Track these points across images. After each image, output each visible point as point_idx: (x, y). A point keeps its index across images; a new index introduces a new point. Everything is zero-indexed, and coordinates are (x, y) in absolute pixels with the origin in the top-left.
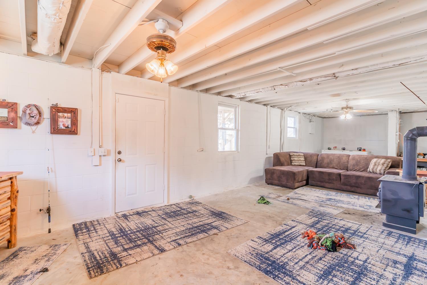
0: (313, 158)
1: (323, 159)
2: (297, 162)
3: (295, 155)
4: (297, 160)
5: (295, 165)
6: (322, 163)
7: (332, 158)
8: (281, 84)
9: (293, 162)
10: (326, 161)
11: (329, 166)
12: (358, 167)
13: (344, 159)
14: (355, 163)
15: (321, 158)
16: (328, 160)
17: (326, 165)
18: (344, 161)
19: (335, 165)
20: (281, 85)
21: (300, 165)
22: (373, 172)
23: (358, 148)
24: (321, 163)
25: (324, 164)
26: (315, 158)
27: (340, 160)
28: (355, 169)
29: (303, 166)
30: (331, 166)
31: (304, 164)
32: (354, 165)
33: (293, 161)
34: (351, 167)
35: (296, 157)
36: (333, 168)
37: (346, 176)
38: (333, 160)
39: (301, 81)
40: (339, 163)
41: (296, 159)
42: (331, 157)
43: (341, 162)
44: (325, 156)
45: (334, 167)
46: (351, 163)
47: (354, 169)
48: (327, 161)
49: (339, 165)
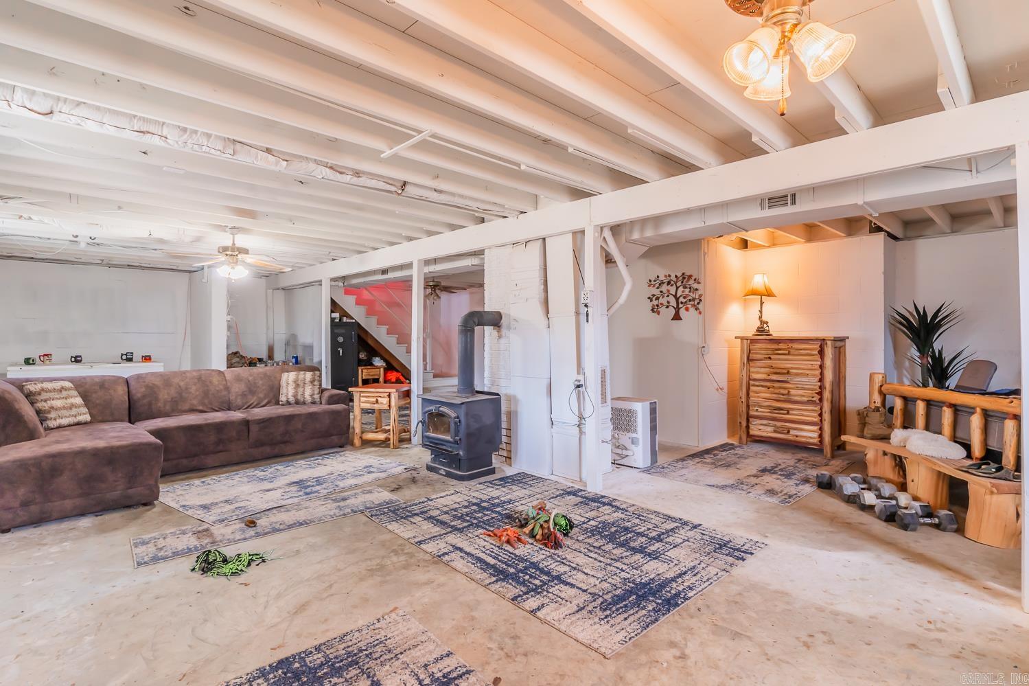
0: (112, 392)
1: (152, 390)
2: (64, 412)
3: (50, 391)
4: (64, 408)
5: (59, 427)
6: (154, 402)
7: (182, 384)
8: (268, 146)
9: (52, 415)
10: (164, 395)
11: (180, 408)
12: (255, 398)
13: (217, 383)
14: (245, 390)
15: (143, 389)
16: (173, 392)
17: (168, 407)
18: (217, 389)
19: (195, 402)
20: (268, 151)
21: (78, 424)
22: (297, 403)
23: (122, 355)
24: (150, 404)
25: (160, 404)
26: (121, 390)
27: (207, 386)
28: (249, 404)
29: (86, 423)
30: (186, 407)
31: (87, 418)
32: (244, 395)
33: (49, 412)
34: (239, 400)
35: (56, 395)
36: (192, 410)
37: (263, 422)
38: (187, 389)
39: (331, 168)
40: (206, 393)
41: (58, 403)
42: (176, 380)
43: (211, 393)
44: (158, 382)
45: (195, 408)
46: (237, 390)
47: (246, 403)
48: (168, 393)
49: (206, 401)
